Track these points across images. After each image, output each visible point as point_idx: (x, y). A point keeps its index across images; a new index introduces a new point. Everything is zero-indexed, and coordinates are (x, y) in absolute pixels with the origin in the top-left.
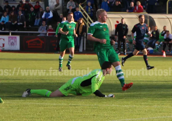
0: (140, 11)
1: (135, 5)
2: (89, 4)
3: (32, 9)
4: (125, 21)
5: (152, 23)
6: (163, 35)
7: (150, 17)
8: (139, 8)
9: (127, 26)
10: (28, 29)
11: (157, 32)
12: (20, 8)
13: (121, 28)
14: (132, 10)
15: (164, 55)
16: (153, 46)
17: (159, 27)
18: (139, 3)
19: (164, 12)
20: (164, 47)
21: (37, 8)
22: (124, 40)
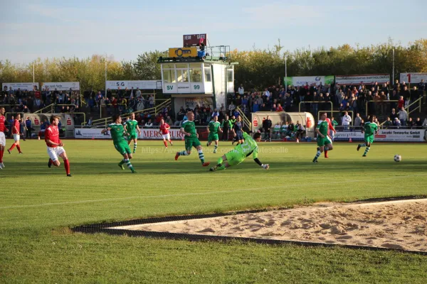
0: (280, 110)
1: (277, 106)
2: (245, 106)
3: (205, 110)
4: (270, 118)
5: (289, 119)
6: (297, 127)
7: (288, 115)
8: (280, 108)
9: (271, 121)
10: (202, 124)
11: (292, 125)
12: (197, 110)
13: (267, 123)
14: (274, 110)
15: (298, 141)
16: (290, 135)
17: (294, 122)
18: (280, 105)
19: (297, 111)
20: (297, 136)
21: (208, 110)
22: (269, 131)
